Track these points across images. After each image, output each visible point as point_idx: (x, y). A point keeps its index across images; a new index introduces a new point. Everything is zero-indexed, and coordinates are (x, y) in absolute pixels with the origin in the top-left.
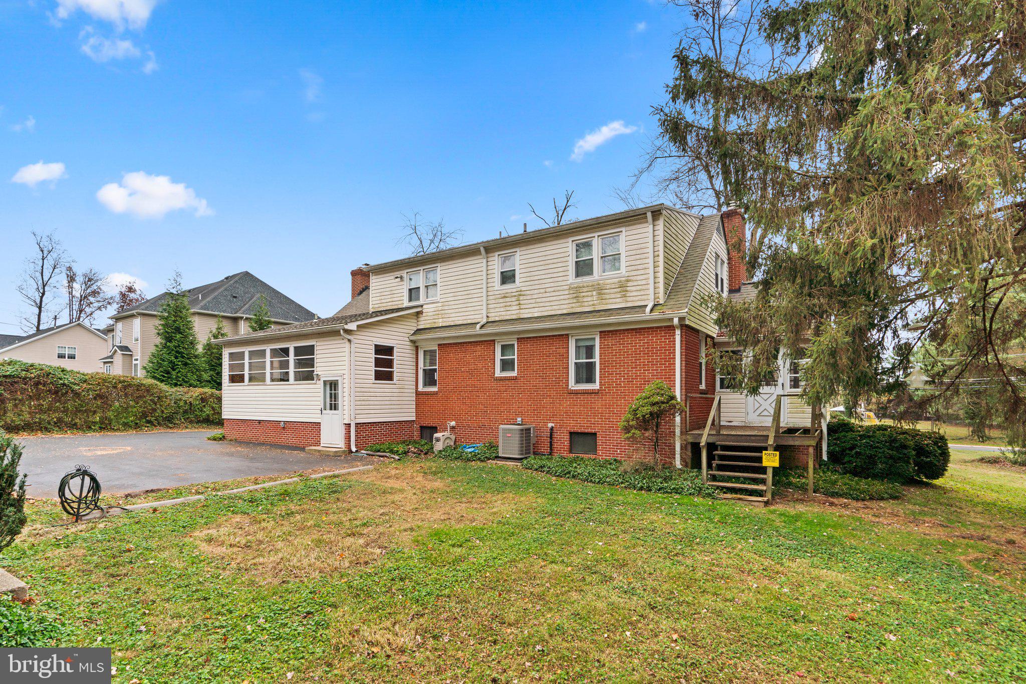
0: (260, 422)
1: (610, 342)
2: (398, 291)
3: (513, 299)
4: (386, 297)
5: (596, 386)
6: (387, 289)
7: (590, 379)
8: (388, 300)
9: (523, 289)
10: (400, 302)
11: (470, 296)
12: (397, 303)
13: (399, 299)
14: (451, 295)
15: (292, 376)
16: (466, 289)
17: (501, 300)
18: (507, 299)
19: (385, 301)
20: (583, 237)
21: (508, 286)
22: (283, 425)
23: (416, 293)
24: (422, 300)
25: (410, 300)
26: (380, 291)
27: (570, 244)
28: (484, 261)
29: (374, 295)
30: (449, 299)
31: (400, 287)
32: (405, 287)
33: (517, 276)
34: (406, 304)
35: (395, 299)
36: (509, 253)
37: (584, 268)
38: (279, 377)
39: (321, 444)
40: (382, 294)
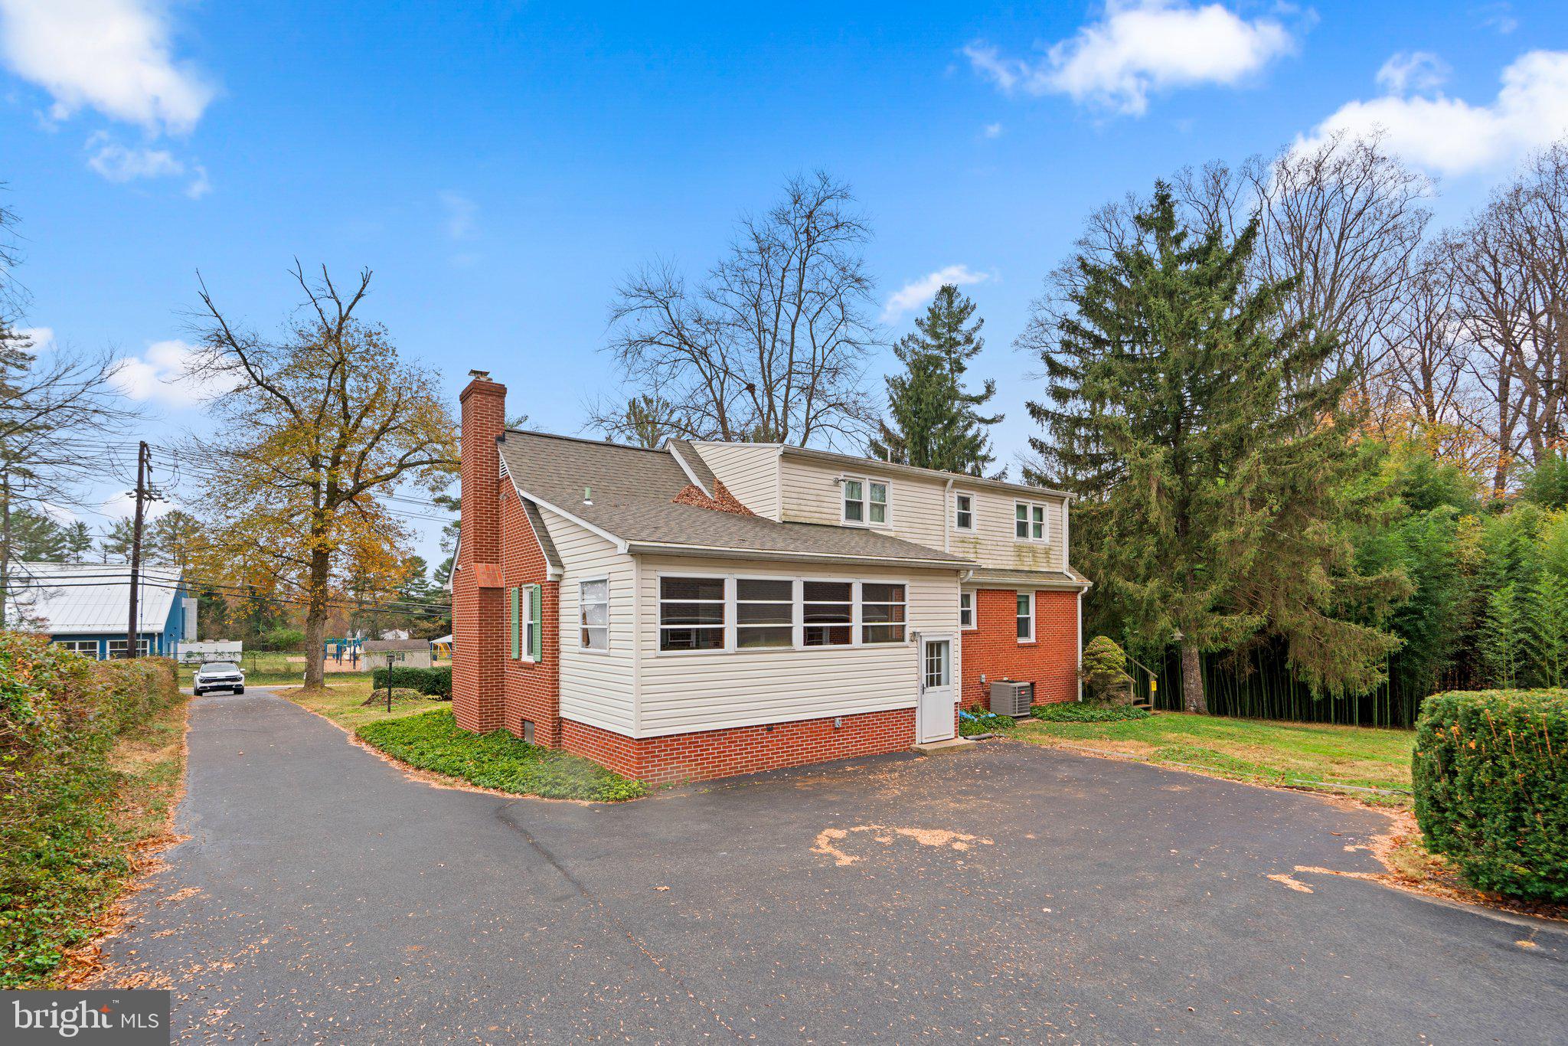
0: (770, 728)
1: (1042, 600)
2: (831, 500)
3: (971, 546)
4: (809, 503)
5: (1032, 639)
6: (812, 491)
7: (1026, 634)
8: (812, 509)
9: (980, 537)
10: (834, 517)
11: (929, 532)
12: (828, 516)
13: (832, 511)
14: (908, 524)
15: (857, 634)
16: (924, 521)
17: (960, 545)
18: (966, 545)
19: (808, 509)
20: (1023, 501)
21: (964, 530)
22: (838, 723)
23: (854, 509)
24: (867, 522)
25: (848, 517)
26: (798, 490)
27: (1015, 504)
28: (947, 495)
29: (787, 494)
30: (904, 529)
31: (832, 494)
32: (842, 496)
33: (974, 520)
34: (843, 521)
35: (825, 510)
36: (965, 493)
37: (1022, 529)
38: (826, 636)
39: (918, 741)
40: (801, 496)
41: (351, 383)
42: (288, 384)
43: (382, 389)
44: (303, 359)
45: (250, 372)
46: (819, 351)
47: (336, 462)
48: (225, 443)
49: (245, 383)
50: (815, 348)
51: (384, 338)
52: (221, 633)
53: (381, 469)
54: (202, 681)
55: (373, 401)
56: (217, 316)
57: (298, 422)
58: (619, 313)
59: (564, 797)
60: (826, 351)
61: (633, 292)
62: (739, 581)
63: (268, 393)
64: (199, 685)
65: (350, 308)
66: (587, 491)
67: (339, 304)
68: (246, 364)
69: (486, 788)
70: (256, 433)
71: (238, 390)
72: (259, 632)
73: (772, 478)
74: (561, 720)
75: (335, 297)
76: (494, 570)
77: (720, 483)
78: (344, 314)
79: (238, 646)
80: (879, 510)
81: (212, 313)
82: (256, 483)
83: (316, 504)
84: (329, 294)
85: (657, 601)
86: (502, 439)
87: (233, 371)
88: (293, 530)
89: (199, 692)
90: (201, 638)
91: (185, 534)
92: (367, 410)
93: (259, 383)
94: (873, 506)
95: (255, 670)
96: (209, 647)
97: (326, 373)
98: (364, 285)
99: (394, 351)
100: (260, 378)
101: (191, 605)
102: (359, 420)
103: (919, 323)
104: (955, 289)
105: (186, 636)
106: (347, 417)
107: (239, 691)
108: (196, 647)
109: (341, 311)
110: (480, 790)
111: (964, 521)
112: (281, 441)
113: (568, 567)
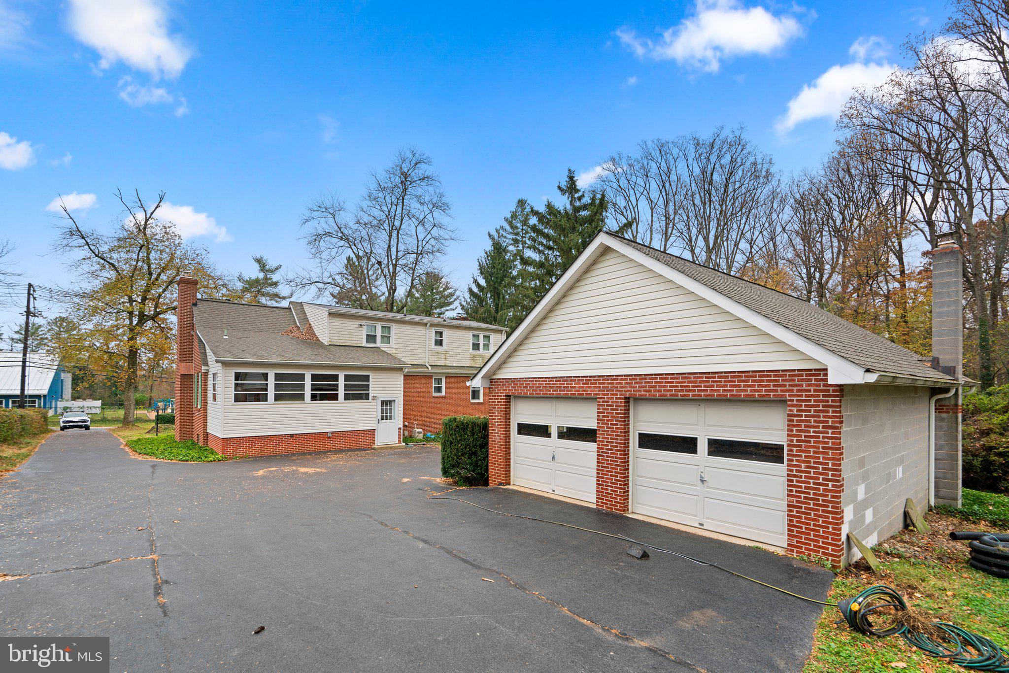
0: (292, 436)
2: (357, 334)
3: (443, 355)
4: (344, 336)
5: (481, 400)
6: (346, 330)
7: (477, 398)
8: (346, 339)
9: (449, 350)
10: (359, 342)
11: (416, 348)
12: (356, 342)
13: (358, 339)
14: (403, 345)
15: (341, 396)
16: (413, 344)
17: (435, 354)
18: (439, 355)
19: (344, 338)
20: (476, 333)
21: (439, 347)
22: (330, 435)
23: (371, 338)
24: (379, 344)
25: (367, 342)
26: (338, 330)
27: (471, 335)
28: (427, 331)
29: (332, 332)
30: (401, 347)
31: (358, 331)
32: (364, 332)
33: (444, 343)
34: (364, 344)
35: (354, 339)
36: (439, 329)
37: (476, 346)
38: (318, 397)
39: (376, 444)
40: (340, 333)
41: (152, 256)
42: (115, 255)
43: (172, 259)
44: (123, 243)
45: (91, 250)
46: (420, 243)
47: (144, 299)
48: (76, 288)
49: (88, 255)
50: (418, 241)
51: (173, 229)
52: (91, 395)
53: (172, 303)
54: (63, 422)
55: (167, 265)
56: (71, 218)
57: (120, 276)
58: (307, 221)
59: (187, 461)
60: (424, 243)
61: (316, 208)
62: (275, 374)
63: (102, 261)
64: (62, 424)
65: (152, 213)
66: (226, 332)
67: (145, 211)
68: (88, 245)
69: (160, 459)
70: (98, 281)
71: (84, 259)
72: (117, 395)
73: (325, 324)
74: (208, 434)
75: (142, 207)
76: (189, 366)
77: (310, 325)
78: (148, 217)
79: (98, 403)
80: (386, 339)
81: (68, 217)
82: (95, 311)
83: (131, 323)
84: (140, 205)
85: (233, 382)
86: (195, 305)
87: (82, 248)
88: (116, 338)
89: (62, 429)
90: (74, 398)
91: (67, 331)
92: (164, 270)
93: (96, 256)
94: (382, 337)
95: (104, 418)
96: (79, 403)
97: (136, 249)
98: (161, 201)
99: (180, 237)
100: (97, 253)
101: (67, 378)
102: (159, 275)
103: (506, 219)
104: (526, 201)
105: (64, 397)
106: (151, 274)
107: (87, 428)
108: (69, 404)
109: (146, 215)
110: (158, 460)
111: (439, 343)
112: (110, 288)
113: (210, 366)
